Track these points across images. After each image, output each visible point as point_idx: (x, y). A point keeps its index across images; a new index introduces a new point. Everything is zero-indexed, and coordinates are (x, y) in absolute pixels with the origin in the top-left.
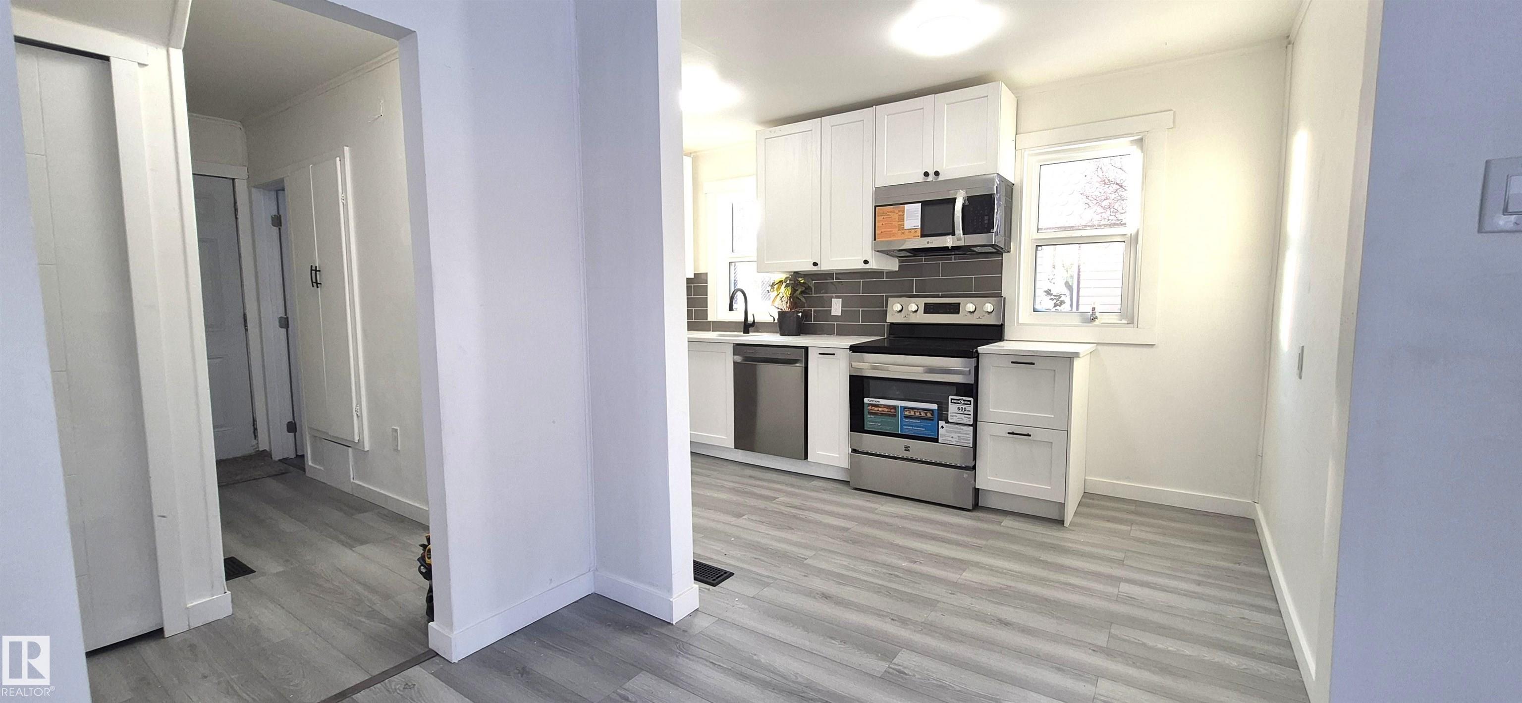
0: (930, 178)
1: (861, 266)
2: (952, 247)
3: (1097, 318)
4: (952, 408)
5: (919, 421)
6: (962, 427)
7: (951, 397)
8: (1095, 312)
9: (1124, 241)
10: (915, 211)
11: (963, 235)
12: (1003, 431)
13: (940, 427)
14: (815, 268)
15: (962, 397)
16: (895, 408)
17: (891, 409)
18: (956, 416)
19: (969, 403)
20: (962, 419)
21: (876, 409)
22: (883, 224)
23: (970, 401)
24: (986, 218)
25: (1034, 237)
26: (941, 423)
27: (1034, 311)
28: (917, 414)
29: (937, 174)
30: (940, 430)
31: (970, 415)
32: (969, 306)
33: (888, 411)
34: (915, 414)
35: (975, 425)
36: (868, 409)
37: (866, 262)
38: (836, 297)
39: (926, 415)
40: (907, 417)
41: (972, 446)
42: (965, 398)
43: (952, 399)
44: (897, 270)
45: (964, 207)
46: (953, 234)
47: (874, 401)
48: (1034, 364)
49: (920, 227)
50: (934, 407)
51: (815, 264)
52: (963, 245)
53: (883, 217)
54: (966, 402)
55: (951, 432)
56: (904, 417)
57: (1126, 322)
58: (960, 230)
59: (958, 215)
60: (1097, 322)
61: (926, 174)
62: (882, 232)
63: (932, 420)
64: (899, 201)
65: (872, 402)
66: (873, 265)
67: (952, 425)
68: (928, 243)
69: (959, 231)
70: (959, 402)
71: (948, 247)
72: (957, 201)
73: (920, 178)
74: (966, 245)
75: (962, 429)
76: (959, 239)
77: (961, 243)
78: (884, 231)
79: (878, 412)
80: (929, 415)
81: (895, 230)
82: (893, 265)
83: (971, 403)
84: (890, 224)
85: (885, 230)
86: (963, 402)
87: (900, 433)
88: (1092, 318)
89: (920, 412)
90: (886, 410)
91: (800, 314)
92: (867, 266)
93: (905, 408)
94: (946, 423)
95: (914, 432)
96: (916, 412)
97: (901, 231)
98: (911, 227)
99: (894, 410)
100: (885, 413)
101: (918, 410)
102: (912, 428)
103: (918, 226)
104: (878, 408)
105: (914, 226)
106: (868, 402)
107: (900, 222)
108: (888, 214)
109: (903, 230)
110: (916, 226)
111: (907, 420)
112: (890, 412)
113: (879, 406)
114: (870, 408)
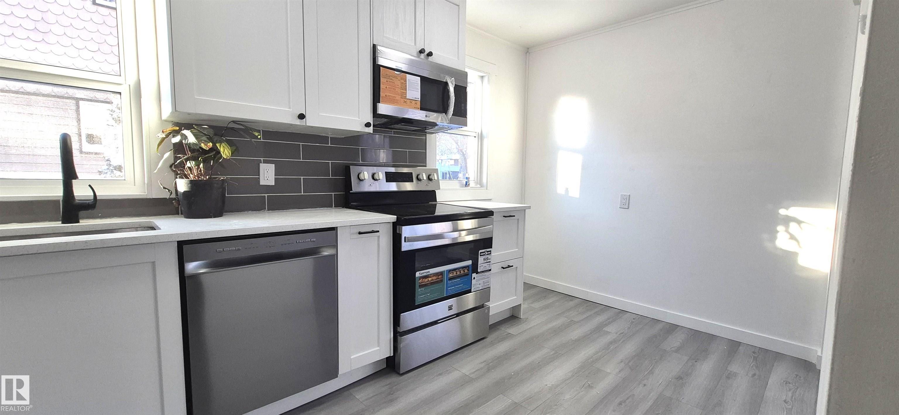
0: (424, 57)
1: (362, 129)
4: (481, 260)
5: (459, 279)
6: (486, 273)
7: (480, 251)
10: (416, 83)
11: (452, 115)
13: (473, 278)
15: (486, 250)
16: (441, 273)
17: (439, 276)
18: (481, 266)
20: (486, 267)
21: (426, 280)
22: (386, 88)
23: (490, 251)
26: (474, 275)
29: (430, 54)
30: (473, 281)
31: (490, 262)
33: (436, 279)
36: (420, 282)
38: (265, 162)
40: (450, 279)
42: (488, 250)
43: (481, 253)
46: (446, 113)
47: (424, 272)
50: (470, 263)
53: (386, 80)
55: (479, 280)
56: (449, 279)
61: (420, 51)
63: (468, 275)
65: (423, 275)
67: (481, 274)
68: (426, 116)
70: (484, 254)
72: (451, 86)
75: (485, 275)
76: (448, 118)
79: (428, 282)
80: (466, 271)
84: (393, 89)
85: (387, 94)
86: (487, 253)
87: (445, 296)
88: (467, 184)
89: (460, 271)
90: (435, 278)
93: (450, 271)
94: (476, 274)
95: (455, 291)
96: (457, 272)
97: (404, 99)
98: (413, 98)
99: (441, 276)
100: (434, 281)
101: (459, 269)
102: (454, 287)
103: (419, 99)
104: (428, 279)
105: (415, 98)
106: (420, 275)
107: (403, 89)
108: (391, 78)
109: (405, 99)
110: (417, 98)
111: (451, 282)
112: (438, 278)
113: (430, 276)
114: (422, 281)
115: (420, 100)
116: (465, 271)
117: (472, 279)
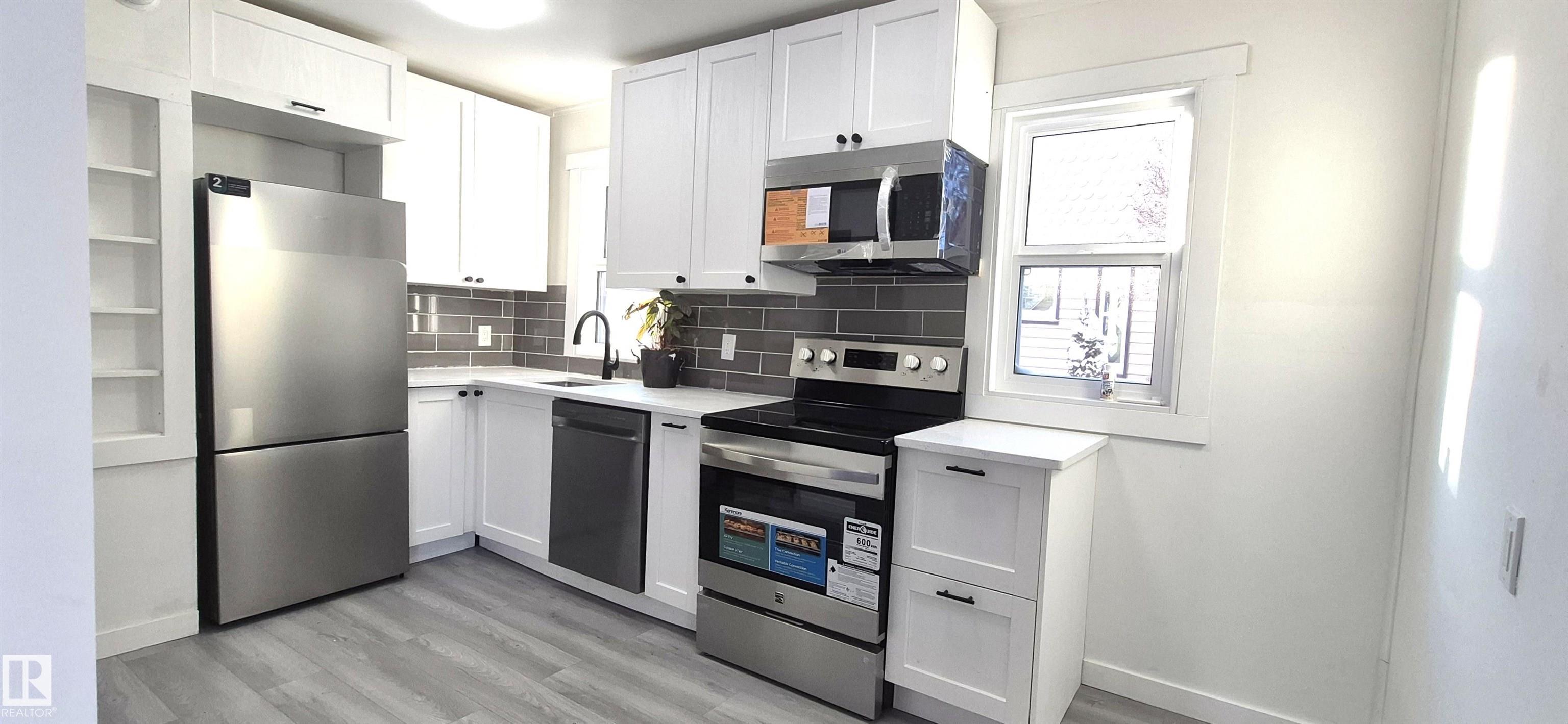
0: (849, 146)
1: (744, 285)
2: (873, 260)
3: (1110, 391)
4: (849, 539)
5: (798, 555)
6: (863, 574)
7: (847, 520)
8: (1109, 382)
9: (1160, 266)
10: (823, 199)
11: (891, 241)
12: (933, 585)
13: (829, 568)
14: (681, 286)
15: (863, 522)
16: (763, 526)
17: (758, 528)
18: (854, 553)
19: (875, 533)
20: (863, 559)
21: (736, 525)
22: (775, 220)
23: (877, 530)
24: (928, 213)
25: (1020, 253)
26: (832, 563)
27: (1014, 373)
28: (796, 542)
29: (857, 138)
30: (830, 574)
31: (876, 554)
32: (909, 358)
33: (753, 532)
34: (792, 541)
35: (885, 574)
36: (726, 524)
37: (750, 279)
38: (730, 332)
39: (810, 546)
40: (780, 545)
41: (877, 610)
42: (869, 524)
43: (849, 523)
44: (815, 295)
45: (893, 194)
46: (876, 239)
47: (734, 511)
48: (983, 474)
49: (828, 225)
50: (822, 532)
51: (681, 279)
52: (891, 258)
53: (775, 207)
54: (870, 532)
55: (848, 580)
56: (777, 544)
57: (1158, 402)
58: (885, 232)
59: (883, 207)
60: (1111, 400)
61: (841, 139)
62: (773, 232)
63: (818, 555)
64: (800, 182)
65: (730, 514)
66: (762, 285)
67: (848, 569)
68: (839, 252)
69: (885, 234)
70: (858, 529)
71: (867, 260)
72: (882, 183)
73: (833, 147)
74: (894, 258)
75: (865, 578)
76: (886, 248)
77: (888, 255)
78: (777, 231)
79: (740, 530)
80: (814, 546)
81: (792, 230)
82: (806, 287)
83: (877, 533)
84: (786, 219)
85: (778, 228)
86: (865, 531)
87: (769, 570)
88: (1103, 391)
89: (800, 539)
90: (751, 529)
91: (673, 356)
92: (752, 286)
93: (778, 529)
94: (838, 563)
95: (790, 572)
96: (794, 539)
97: (801, 231)
98: (816, 225)
99: (762, 531)
100: (749, 533)
101: (799, 535)
102: (787, 564)
103: (826, 224)
104: (739, 524)
105: (820, 224)
106: (726, 513)
107: (800, 215)
108: (783, 202)
109: (804, 229)
110: (822, 224)
111: (780, 550)
112: (757, 533)
113: (742, 520)
114: (729, 523)
115: (828, 226)
116: (812, 545)
117: (828, 570)
